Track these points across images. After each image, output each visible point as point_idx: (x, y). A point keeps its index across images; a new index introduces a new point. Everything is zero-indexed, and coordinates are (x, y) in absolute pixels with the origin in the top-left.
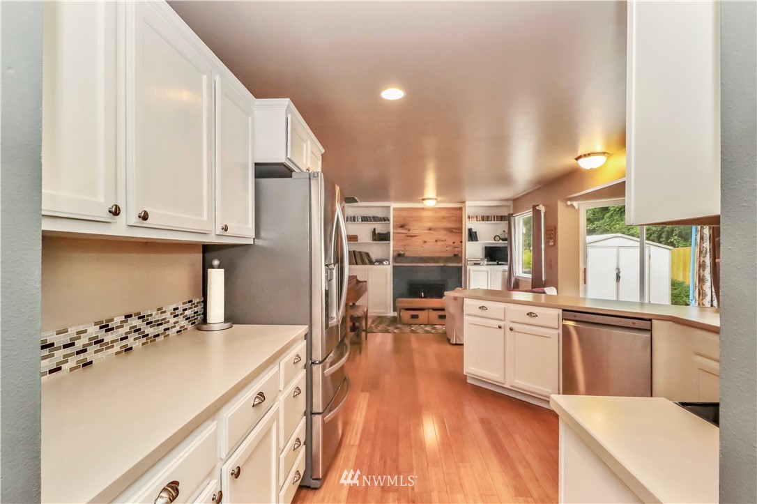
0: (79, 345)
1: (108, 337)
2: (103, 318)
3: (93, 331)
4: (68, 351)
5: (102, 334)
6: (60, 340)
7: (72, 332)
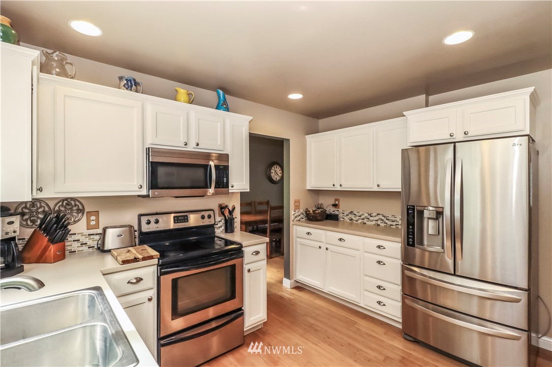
0: (362, 217)
1: (371, 218)
2: (370, 212)
3: (366, 215)
4: (360, 218)
5: (369, 217)
6: (358, 214)
7: (361, 213)
